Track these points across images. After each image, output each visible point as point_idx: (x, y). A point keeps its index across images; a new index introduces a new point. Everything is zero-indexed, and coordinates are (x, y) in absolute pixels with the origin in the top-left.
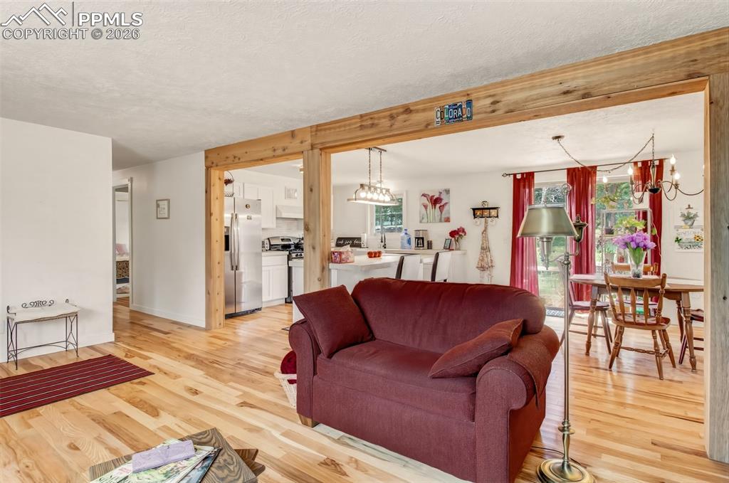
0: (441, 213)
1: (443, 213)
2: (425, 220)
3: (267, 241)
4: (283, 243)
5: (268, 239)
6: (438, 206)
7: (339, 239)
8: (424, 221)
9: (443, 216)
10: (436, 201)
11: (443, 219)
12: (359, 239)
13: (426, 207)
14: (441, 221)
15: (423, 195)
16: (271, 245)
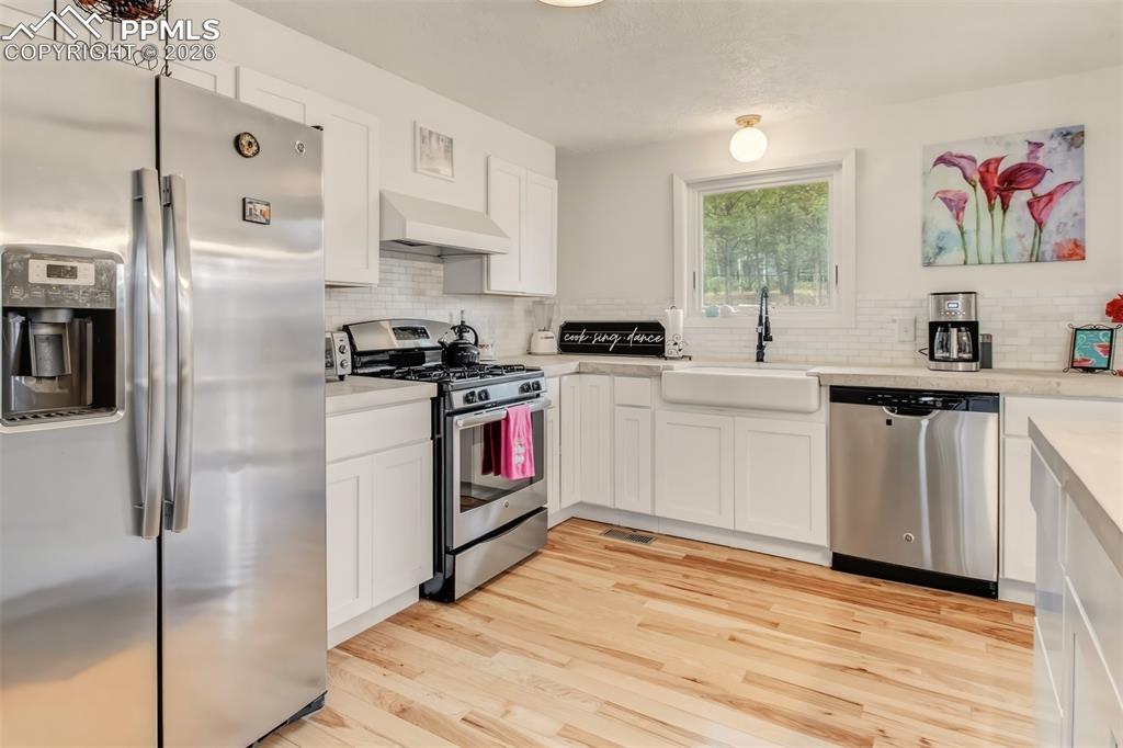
0: (1040, 224)
1: (1051, 225)
2: (956, 254)
3: (341, 339)
4: (399, 344)
5: (346, 328)
6: (1020, 198)
7: (569, 328)
8: (943, 259)
9: (1051, 236)
10: (1004, 183)
11: (1047, 248)
12: (656, 328)
13: (956, 205)
14: (1036, 257)
15: (941, 160)
16: (355, 353)
